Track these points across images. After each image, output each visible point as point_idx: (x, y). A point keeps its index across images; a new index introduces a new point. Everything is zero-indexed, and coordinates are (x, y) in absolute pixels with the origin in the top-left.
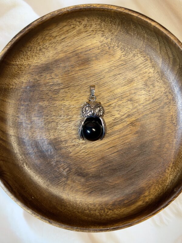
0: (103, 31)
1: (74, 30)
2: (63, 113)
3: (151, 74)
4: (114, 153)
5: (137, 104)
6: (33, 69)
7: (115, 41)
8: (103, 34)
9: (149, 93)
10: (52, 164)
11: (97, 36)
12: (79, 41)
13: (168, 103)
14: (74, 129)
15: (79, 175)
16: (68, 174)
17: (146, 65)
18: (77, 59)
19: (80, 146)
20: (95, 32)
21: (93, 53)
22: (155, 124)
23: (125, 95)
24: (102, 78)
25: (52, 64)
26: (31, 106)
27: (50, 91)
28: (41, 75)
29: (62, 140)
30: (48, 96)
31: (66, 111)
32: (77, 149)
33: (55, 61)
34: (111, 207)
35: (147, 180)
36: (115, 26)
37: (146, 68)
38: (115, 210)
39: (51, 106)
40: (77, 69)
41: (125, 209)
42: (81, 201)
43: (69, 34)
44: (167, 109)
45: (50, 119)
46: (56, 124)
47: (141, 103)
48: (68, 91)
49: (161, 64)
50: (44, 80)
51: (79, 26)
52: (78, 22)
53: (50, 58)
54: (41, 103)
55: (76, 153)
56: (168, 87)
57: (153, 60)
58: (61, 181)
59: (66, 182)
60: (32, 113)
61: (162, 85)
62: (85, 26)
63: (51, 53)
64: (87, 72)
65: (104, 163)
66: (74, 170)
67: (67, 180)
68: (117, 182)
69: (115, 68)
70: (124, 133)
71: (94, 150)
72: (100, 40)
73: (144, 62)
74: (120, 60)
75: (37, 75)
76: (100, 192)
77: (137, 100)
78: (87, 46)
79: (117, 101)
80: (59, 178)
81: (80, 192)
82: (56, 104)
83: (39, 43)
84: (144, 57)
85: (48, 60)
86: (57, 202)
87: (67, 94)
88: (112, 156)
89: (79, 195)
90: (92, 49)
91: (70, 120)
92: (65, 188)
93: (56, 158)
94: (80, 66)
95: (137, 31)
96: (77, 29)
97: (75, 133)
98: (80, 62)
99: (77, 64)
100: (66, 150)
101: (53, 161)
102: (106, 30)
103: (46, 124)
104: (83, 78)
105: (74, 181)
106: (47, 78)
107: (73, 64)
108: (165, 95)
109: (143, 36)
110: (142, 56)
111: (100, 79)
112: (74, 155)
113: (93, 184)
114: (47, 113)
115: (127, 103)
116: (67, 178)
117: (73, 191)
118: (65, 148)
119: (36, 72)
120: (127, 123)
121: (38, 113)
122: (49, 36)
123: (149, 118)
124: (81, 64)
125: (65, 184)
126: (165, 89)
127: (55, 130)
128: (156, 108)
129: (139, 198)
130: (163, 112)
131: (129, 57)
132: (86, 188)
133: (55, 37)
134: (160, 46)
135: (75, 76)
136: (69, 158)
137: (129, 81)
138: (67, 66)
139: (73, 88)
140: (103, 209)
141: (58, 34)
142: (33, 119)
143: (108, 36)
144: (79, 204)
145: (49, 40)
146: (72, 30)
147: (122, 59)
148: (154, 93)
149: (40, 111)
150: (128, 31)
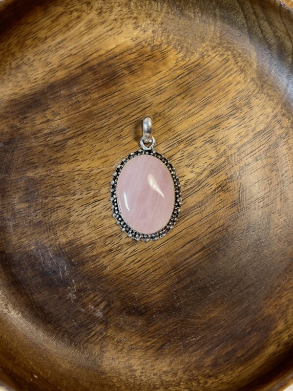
0: (136, 18)
1: (80, 22)
2: (78, 187)
3: (240, 84)
4: (197, 253)
5: (224, 147)
6: (7, 107)
7: (160, 35)
8: (135, 23)
9: (243, 121)
10: (70, 299)
11: (126, 29)
12: (91, 43)
13: (284, 135)
14: (105, 217)
15: (129, 313)
16: (107, 313)
17: (228, 69)
18: (93, 77)
19: (124, 250)
20: (119, 21)
21: (121, 63)
22: (267, 180)
23: (197, 133)
24: (147, 106)
25: (44, 94)
26: (10, 182)
27: (47, 145)
28: (25, 118)
29: (84, 244)
30: (44, 156)
31: (84, 182)
32: (117, 257)
33: (50, 86)
35: (276, 299)
36: (156, 4)
37: (229, 74)
38: (221, 376)
39: (52, 175)
40: (96, 95)
41: (242, 368)
42: (143, 369)
43: (72, 31)
44: (286, 146)
45: (53, 202)
46: (67, 211)
47: (232, 142)
48: (82, 142)
49: (255, 64)
50: (33, 126)
51: (88, 14)
52: (85, 5)
53: (38, 82)
54: (30, 174)
55: (117, 265)
56: (277, 103)
57: (239, 59)
58: (94, 332)
59: (105, 333)
60: (14, 196)
61: (265, 103)
62: (99, 11)
63: (40, 72)
64: (113, 101)
65: (179, 277)
66: (118, 303)
67: (106, 330)
68: (213, 315)
69: (169, 84)
70: (208, 209)
71: (153, 253)
72: (132, 36)
73: (222, 65)
74: (176, 68)
75: (17, 118)
76: (181, 343)
77: (223, 140)
78: (109, 51)
79: (184, 146)
80: (89, 327)
81: (137, 350)
82: (62, 171)
83: (13, 54)
84: (220, 56)
85: (36, 85)
86: (91, 380)
87: (82, 148)
88: (192, 260)
89: (137, 357)
90: (119, 55)
91: (96, 199)
92: (103, 347)
93: (76, 285)
94: (100, 89)
95: (200, 5)
96: (86, 21)
97: (108, 225)
98: (100, 83)
99: (94, 88)
100: (94, 262)
101: (70, 290)
102: (142, 15)
103: (47, 215)
104: (109, 112)
105: (121, 328)
106: (38, 122)
107: (86, 88)
108: (274, 120)
109: (212, 15)
110: (217, 55)
111: (144, 109)
112: (114, 271)
113: (163, 327)
114: (46, 190)
115: (203, 148)
116: (106, 324)
117: (124, 351)
118: (92, 258)
119: (14, 112)
120: (211, 187)
121: (27, 194)
122: (32, 37)
123: (253, 172)
124: (102, 86)
125: (103, 337)
126: (272, 109)
127: (66, 224)
128: (263, 149)
129: (267, 339)
130: (279, 154)
131: (192, 60)
132: (150, 339)
133: (44, 40)
134: (248, 27)
135: (93, 111)
136: (104, 279)
137: (200, 106)
138: (75, 94)
139: (92, 135)
140: (194, 378)
141: (49, 34)
142: (17, 207)
143: (145, 26)
144: (141, 376)
145: (34, 48)
146: (75, 22)
147: (180, 65)
148: (253, 121)
149: (31, 190)
150: (182, 9)
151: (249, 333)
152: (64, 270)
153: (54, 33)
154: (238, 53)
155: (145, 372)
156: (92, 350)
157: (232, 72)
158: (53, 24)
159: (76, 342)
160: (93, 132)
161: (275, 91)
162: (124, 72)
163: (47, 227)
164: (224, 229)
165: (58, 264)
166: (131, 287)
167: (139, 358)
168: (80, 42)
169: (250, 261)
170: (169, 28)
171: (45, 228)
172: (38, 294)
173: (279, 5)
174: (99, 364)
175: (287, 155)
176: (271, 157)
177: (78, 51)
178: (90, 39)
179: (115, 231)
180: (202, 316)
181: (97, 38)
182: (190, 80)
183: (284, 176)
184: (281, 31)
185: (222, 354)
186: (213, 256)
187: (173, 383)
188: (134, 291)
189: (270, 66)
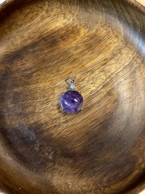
0: (64, 14)
1: (38, 17)
2: (39, 95)
3: (116, 43)
4: (98, 126)
5: (109, 74)
6: (4, 58)
7: (76, 21)
8: (64, 16)
9: (118, 61)
10: (36, 150)
11: (60, 19)
12: (44, 26)
13: (138, 67)
14: (52, 110)
15: (65, 157)
16: (54, 157)
17: (109, 36)
18: (45, 43)
19: (62, 125)
21: (58, 35)
22: (131, 89)
23: (96, 68)
24: (71, 55)
25: (21, 51)
26: (6, 94)
27: (23, 76)
28: (13, 63)
29: (42, 123)
30: (22, 81)
31: (42, 93)
32: (59, 129)
33: (24, 48)
34: (107, 184)
35: (138, 147)
36: (74, 7)
37: (110, 39)
38: (112, 186)
39: (26, 90)
40: (46, 51)
41: (122, 182)
42: (73, 184)
43: (34, 21)
44: (139, 72)
45: (27, 103)
46: (33, 107)
47: (113, 71)
48: (40, 74)
49: (123, 33)
50: (16, 67)
51: (41, 13)
52: (40, 8)
53: (18, 46)
54: (15, 90)
55: (59, 133)
56: (134, 52)
57: (115, 31)
58: (48, 167)
59: (54, 167)
60: (8, 101)
61: (128, 52)
62: (47, 11)
63: (19, 41)
64: (55, 53)
65: (89, 138)
66: (60, 152)
67: (54, 165)
68: (107, 157)
69: (81, 44)
70: (103, 104)
71: (76, 127)
72: (63, 22)
73: (107, 35)
74: (84, 37)
75: (9, 63)
76: (91, 171)
77: (108, 70)
78: (52, 30)
79: (90, 74)
80: (46, 164)
81: (70, 175)
82: (31, 88)
83: (6, 33)
84: (106, 30)
85: (17, 47)
86: (47, 190)
87: (40, 77)
88: (96, 130)
89: (70, 178)
90: (57, 32)
91: (47, 101)
92: (53, 174)
93: (39, 143)
94: (48, 48)
95: (95, 6)
96: (41, 16)
97: (54, 114)
98: (48, 45)
99: (45, 48)
100: (47, 132)
101: (36, 146)
102: (67, 12)
103: (24, 109)
104: (53, 59)
105: (61, 164)
106: (19, 65)
107: (42, 48)
108: (133, 60)
109: (101, 11)
110: (104, 30)
111: (70, 57)
112: (57, 136)
113: (82, 163)
114: (23, 98)
115: (99, 75)
116: (54, 162)
117: (63, 175)
118: (47, 130)
119: (7, 60)
120: (103, 94)
121: (14, 99)
122: (15, 25)
123: (124, 85)
124: (49, 46)
125: (53, 169)
126: (132, 55)
127: (33, 114)
128: (128, 74)
129: (134, 167)
130: (136, 76)
131: (92, 33)
132: (76, 169)
133: (21, 26)
134: (118, 15)
135: (45, 59)
136: (53, 140)
137: (97, 55)
138: (36, 51)
139: (45, 70)
140: (98, 188)
141: (23, 23)
142: (9, 106)
143: (69, 17)
144: (72, 188)
145: (16, 30)
146: (35, 17)
147: (86, 35)
148: (123, 61)
149: (16, 98)
150: (86, 9)
151: (125, 165)
152: (33, 136)
153: (25, 22)
154: (114, 28)
155: (74, 186)
156: (47, 175)
157: (112, 38)
158: (25, 18)
159: (39, 171)
160: (45, 69)
161: (133, 46)
162: (59, 39)
163: (24, 115)
164: (110, 114)
165: (30, 133)
166: (66, 143)
167: (71, 179)
168: (38, 26)
169: (124, 129)
170: (81, 18)
171: (23, 116)
172: (20, 148)
173: (132, 4)
174: (51, 182)
175: (140, 77)
176: (132, 78)
177: (37, 30)
178: (43, 24)
179: (57, 116)
180: (101, 157)
181: (46, 24)
182: (92, 42)
183: (139, 87)
184: (134, 17)
185: (112, 176)
186: (106, 127)
187: (88, 191)
188: (67, 146)
189: (130, 34)
